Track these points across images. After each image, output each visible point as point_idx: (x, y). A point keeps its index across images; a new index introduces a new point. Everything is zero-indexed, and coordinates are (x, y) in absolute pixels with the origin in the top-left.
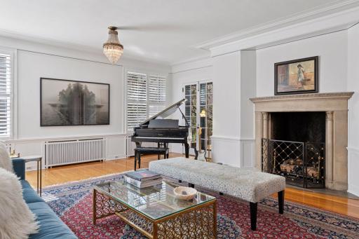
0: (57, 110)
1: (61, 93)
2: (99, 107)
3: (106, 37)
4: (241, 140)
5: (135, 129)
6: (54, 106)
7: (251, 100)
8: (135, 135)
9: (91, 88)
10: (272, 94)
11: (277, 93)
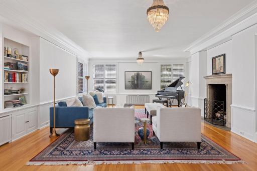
0: (130, 83)
1: (132, 77)
2: (147, 82)
3: (137, 56)
4: (199, 99)
5: (158, 91)
6: (129, 82)
7: (204, 77)
8: (158, 94)
9: (143, 74)
10: (211, 74)
11: (213, 74)
